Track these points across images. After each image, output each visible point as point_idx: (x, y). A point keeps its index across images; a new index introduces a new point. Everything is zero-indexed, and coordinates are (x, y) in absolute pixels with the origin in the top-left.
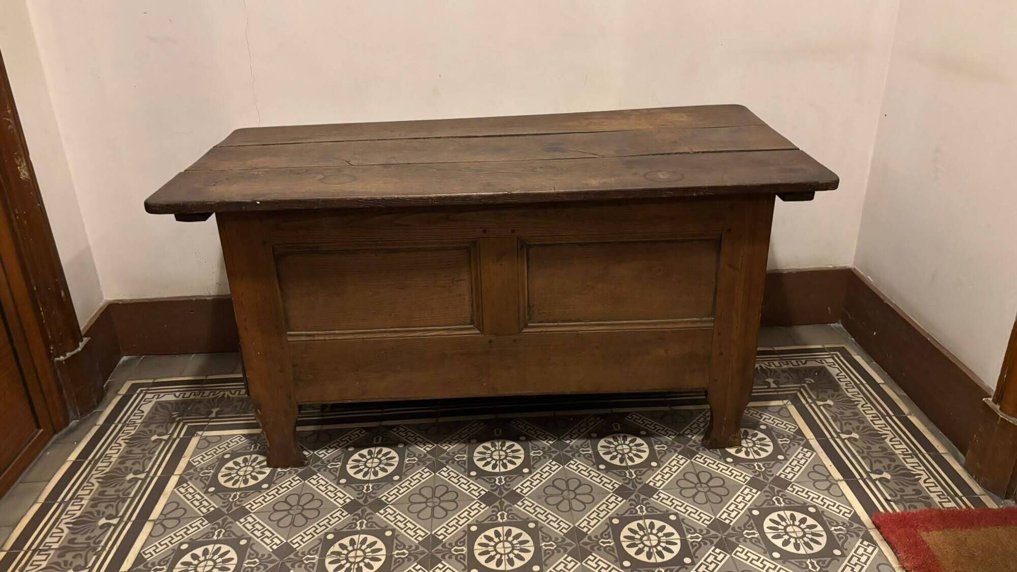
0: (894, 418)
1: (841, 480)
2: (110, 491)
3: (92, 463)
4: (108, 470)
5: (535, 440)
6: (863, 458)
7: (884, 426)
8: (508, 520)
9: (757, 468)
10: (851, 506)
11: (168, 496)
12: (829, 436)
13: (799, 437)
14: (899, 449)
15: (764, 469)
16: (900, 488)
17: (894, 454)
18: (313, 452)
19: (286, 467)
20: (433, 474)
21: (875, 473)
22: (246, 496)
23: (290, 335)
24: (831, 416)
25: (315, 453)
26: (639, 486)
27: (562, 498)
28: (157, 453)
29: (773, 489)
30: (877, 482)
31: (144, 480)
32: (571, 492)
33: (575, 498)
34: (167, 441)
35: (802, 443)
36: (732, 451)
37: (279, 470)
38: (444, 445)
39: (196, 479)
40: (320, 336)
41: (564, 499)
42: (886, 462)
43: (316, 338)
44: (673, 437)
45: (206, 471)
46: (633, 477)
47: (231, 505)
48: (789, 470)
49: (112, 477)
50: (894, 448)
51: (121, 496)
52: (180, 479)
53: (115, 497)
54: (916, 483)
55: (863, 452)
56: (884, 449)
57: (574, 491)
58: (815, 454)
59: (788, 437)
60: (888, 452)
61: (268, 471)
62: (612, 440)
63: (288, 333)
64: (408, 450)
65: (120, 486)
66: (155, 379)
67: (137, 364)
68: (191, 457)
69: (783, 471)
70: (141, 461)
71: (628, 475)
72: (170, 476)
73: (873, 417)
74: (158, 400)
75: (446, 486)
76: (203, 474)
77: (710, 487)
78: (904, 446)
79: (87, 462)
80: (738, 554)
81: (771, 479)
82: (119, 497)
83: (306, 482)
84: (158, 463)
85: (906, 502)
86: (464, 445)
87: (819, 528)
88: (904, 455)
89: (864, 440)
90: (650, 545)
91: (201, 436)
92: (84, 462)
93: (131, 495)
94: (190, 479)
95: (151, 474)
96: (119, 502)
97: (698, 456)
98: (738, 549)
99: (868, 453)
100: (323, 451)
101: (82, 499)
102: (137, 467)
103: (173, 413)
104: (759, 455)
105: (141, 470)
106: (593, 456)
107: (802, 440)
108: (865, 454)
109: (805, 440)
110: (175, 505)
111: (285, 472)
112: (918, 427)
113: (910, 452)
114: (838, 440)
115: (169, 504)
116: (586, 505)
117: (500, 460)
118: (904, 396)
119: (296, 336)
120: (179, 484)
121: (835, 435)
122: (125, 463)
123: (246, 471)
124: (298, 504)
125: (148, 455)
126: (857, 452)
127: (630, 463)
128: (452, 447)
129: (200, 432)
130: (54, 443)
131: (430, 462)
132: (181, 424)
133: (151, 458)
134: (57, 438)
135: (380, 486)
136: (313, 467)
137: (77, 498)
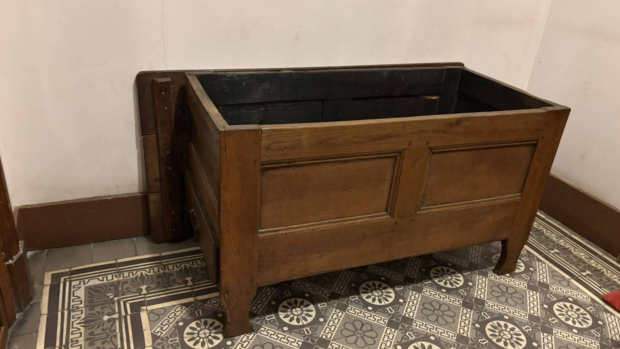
0: (566, 238)
1: (571, 279)
6: (571, 263)
7: (565, 243)
9: (525, 278)
12: (545, 253)
13: (531, 255)
14: (582, 256)
15: (529, 278)
16: (600, 279)
17: (582, 259)
20: (344, 313)
21: (582, 272)
23: (261, 233)
24: (537, 241)
26: (473, 300)
27: (436, 316)
28: (118, 331)
29: (543, 290)
30: (587, 277)
32: (438, 311)
33: (443, 314)
35: (536, 259)
40: (282, 230)
41: (438, 316)
42: (583, 265)
43: (280, 232)
44: (468, 265)
45: (171, 339)
46: (466, 295)
48: (541, 276)
50: (580, 255)
54: (604, 274)
55: (568, 260)
56: (576, 257)
58: (546, 264)
59: (526, 256)
60: (578, 258)
63: (259, 231)
66: (70, 268)
67: (45, 257)
68: (151, 330)
70: (109, 339)
71: (462, 294)
73: (556, 238)
74: (86, 285)
75: (360, 320)
76: (171, 342)
78: (583, 254)
80: (557, 334)
81: (537, 283)
83: (260, 334)
85: (608, 286)
87: (583, 310)
88: (587, 259)
89: (563, 253)
90: (508, 338)
91: (147, 310)
97: (489, 274)
98: (554, 331)
99: (570, 260)
103: (109, 295)
104: (520, 269)
106: (434, 285)
107: (534, 257)
109: (536, 257)
114: (550, 254)
116: (454, 318)
118: (560, 224)
119: (265, 232)
121: (547, 252)
123: (205, 334)
125: (111, 334)
126: (565, 260)
127: (457, 286)
129: (144, 308)
130: (12, 336)
131: (336, 304)
132: (122, 303)
133: (116, 336)
134: (12, 332)
135: (315, 328)
136: (256, 321)
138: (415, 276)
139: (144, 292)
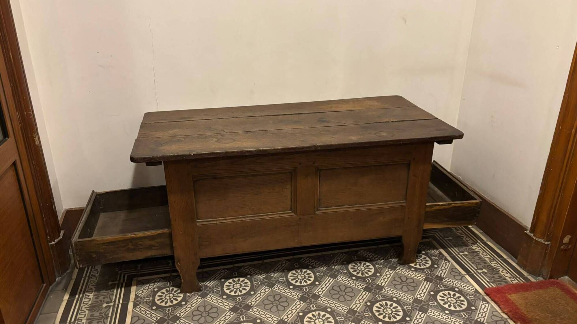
0: (480, 243)
1: (466, 275)
2: (97, 314)
3: (79, 300)
4: (90, 303)
5: (317, 268)
6: (472, 263)
7: (477, 247)
8: (317, 308)
9: (426, 272)
10: (473, 286)
11: (131, 313)
12: (455, 254)
13: (441, 256)
14: (487, 258)
15: (430, 272)
16: (492, 276)
17: (485, 260)
18: (203, 283)
20: (271, 289)
21: (479, 270)
22: (175, 310)
23: (198, 222)
24: (453, 244)
26: (375, 286)
27: (339, 295)
28: (115, 291)
29: (437, 281)
30: (482, 274)
31: (114, 306)
32: (343, 292)
33: (346, 294)
34: (119, 284)
35: (443, 258)
36: (413, 265)
37: (188, 294)
38: (271, 274)
39: (143, 303)
40: (214, 221)
41: (340, 295)
42: (483, 264)
43: (212, 223)
44: (383, 261)
45: (147, 298)
46: (370, 282)
47: (169, 315)
48: (441, 272)
49: (95, 306)
50: (485, 257)
51: (104, 316)
52: (134, 303)
53: (100, 317)
54: (498, 273)
55: (472, 261)
56: (480, 258)
57: (344, 291)
58: (450, 263)
59: (436, 256)
60: (482, 259)
61: (182, 295)
62: (354, 265)
63: (197, 221)
64: (254, 278)
65: (101, 310)
68: (136, 292)
69: (439, 272)
70: (108, 296)
71: (368, 281)
72: (128, 303)
73: (471, 243)
75: (280, 294)
76: (146, 300)
77: (408, 283)
78: (488, 256)
79: (76, 299)
80: (430, 313)
81: (434, 277)
82: (103, 317)
83: (205, 299)
84: (118, 297)
85: (497, 282)
86: (282, 273)
87: (462, 298)
88: (490, 260)
89: (470, 255)
90: (388, 313)
92: (74, 300)
93: (110, 315)
94: (140, 303)
95: (117, 302)
96: (104, 319)
97: (397, 269)
98: (429, 311)
99: (474, 261)
100: (208, 282)
101: (82, 320)
102: (108, 300)
103: (116, 269)
104: (426, 266)
105: (110, 301)
106: (348, 273)
107: (443, 257)
108: (473, 262)
109: (444, 257)
110: (137, 318)
111: (192, 295)
112: (492, 247)
113: (492, 259)
114: (459, 256)
115: (133, 318)
116: (352, 297)
117: (302, 279)
118: (482, 232)
119: (201, 222)
120: (135, 306)
121: (457, 254)
122: (99, 298)
123: (169, 297)
124: (205, 311)
125: (110, 293)
126: (469, 260)
127: (367, 275)
128: (276, 275)
129: (136, 278)
130: (51, 291)
131: (267, 283)
132: (123, 275)
133: (113, 294)
134: (52, 288)
135: (246, 298)
136: (206, 291)
137: (78, 320)
138: (336, 267)
139: (139, 268)
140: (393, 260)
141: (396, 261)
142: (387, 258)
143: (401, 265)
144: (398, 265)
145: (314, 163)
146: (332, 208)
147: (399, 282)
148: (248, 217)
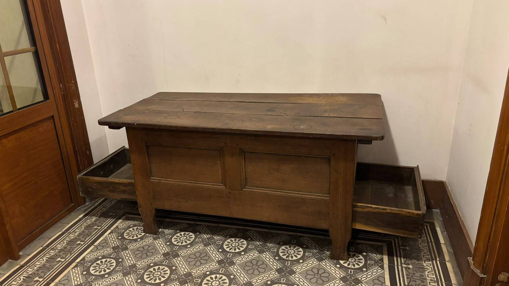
0: (438, 262)
2: (86, 231)
3: (86, 220)
4: (89, 223)
6: (407, 278)
8: (224, 273)
9: (349, 272)
11: (104, 237)
15: (352, 273)
17: (426, 279)
18: (164, 229)
19: (151, 234)
22: (130, 243)
25: (164, 230)
26: (289, 269)
27: (251, 268)
31: (99, 229)
33: (257, 269)
34: (114, 216)
35: (379, 265)
36: (342, 262)
37: (147, 235)
38: (215, 236)
39: (116, 233)
44: (317, 251)
46: (288, 265)
47: (123, 245)
48: (365, 276)
49: (90, 226)
51: (89, 234)
52: (111, 231)
53: (87, 234)
57: (258, 266)
58: (383, 271)
59: (375, 261)
61: (143, 234)
62: (288, 247)
63: (151, 178)
64: (200, 236)
65: (91, 230)
68: (119, 224)
69: (361, 276)
70: (102, 222)
71: (286, 264)
72: (108, 230)
73: (426, 259)
75: (207, 253)
76: (120, 231)
77: (321, 276)
78: (434, 276)
79: (84, 219)
81: (353, 278)
82: (88, 234)
84: (107, 224)
88: (431, 281)
89: (414, 270)
91: (127, 216)
93: (92, 235)
95: (103, 228)
96: (88, 236)
97: (324, 261)
100: (167, 230)
101: (76, 233)
102: (100, 224)
104: (354, 266)
106: (275, 253)
107: (381, 263)
108: (409, 277)
111: (149, 236)
112: (449, 268)
113: (435, 280)
115: (103, 240)
117: (234, 247)
119: (154, 179)
120: (110, 233)
121: (399, 264)
123: (135, 233)
124: (147, 249)
127: (290, 259)
128: (218, 238)
131: (205, 242)
135: (181, 248)
137: (75, 232)
138: (271, 244)
140: (327, 253)
141: (329, 255)
142: (323, 250)
143: (330, 259)
144: (327, 259)
145: (237, 145)
146: (257, 188)
147: (314, 272)
148: (188, 182)
